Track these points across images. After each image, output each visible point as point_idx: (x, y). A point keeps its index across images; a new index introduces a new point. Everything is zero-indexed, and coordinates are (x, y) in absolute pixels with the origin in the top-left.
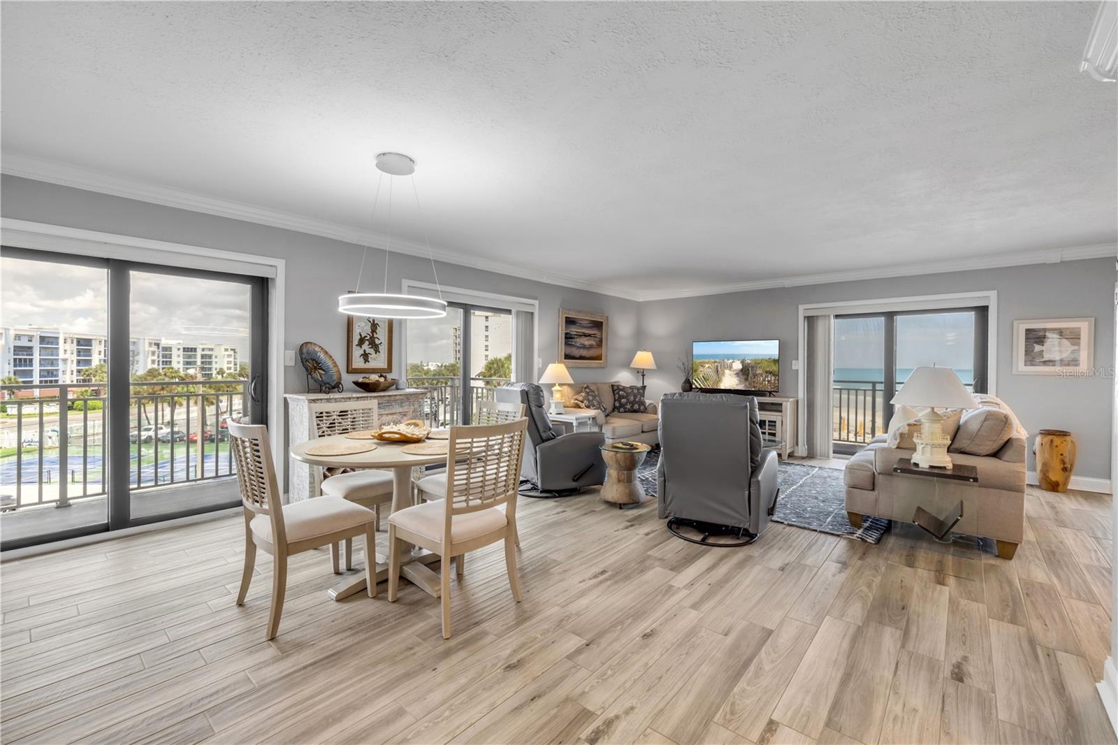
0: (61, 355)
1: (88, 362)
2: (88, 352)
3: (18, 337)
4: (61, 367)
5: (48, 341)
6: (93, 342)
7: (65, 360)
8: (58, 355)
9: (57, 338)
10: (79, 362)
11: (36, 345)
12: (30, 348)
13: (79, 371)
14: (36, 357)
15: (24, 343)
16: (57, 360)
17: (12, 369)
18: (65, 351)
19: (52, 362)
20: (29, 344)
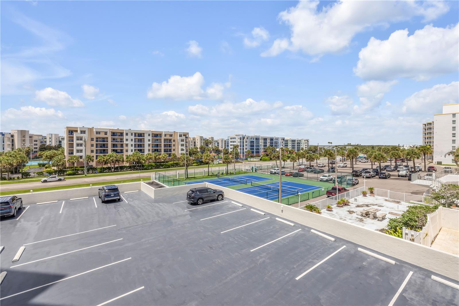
0: (260, 144)
1: (266, 146)
2: (266, 143)
3: (251, 138)
4: (260, 147)
5: (257, 139)
6: (267, 139)
7: (261, 145)
8: (259, 144)
9: (259, 138)
10: (264, 146)
11: (255, 140)
12: (254, 141)
13: (264, 148)
14: (255, 144)
15: (252, 140)
16: (259, 145)
17: (250, 147)
18: (261, 142)
19: (258, 146)
20: (253, 140)
